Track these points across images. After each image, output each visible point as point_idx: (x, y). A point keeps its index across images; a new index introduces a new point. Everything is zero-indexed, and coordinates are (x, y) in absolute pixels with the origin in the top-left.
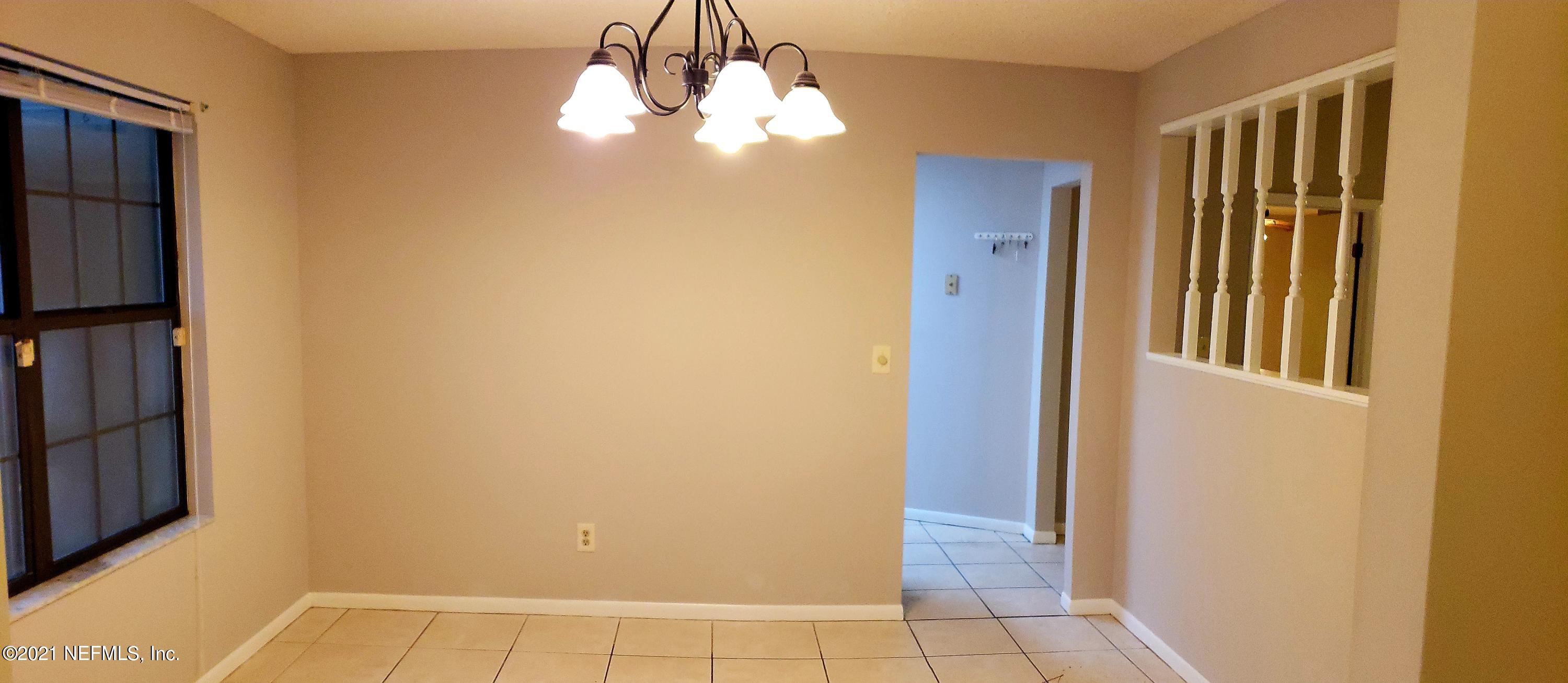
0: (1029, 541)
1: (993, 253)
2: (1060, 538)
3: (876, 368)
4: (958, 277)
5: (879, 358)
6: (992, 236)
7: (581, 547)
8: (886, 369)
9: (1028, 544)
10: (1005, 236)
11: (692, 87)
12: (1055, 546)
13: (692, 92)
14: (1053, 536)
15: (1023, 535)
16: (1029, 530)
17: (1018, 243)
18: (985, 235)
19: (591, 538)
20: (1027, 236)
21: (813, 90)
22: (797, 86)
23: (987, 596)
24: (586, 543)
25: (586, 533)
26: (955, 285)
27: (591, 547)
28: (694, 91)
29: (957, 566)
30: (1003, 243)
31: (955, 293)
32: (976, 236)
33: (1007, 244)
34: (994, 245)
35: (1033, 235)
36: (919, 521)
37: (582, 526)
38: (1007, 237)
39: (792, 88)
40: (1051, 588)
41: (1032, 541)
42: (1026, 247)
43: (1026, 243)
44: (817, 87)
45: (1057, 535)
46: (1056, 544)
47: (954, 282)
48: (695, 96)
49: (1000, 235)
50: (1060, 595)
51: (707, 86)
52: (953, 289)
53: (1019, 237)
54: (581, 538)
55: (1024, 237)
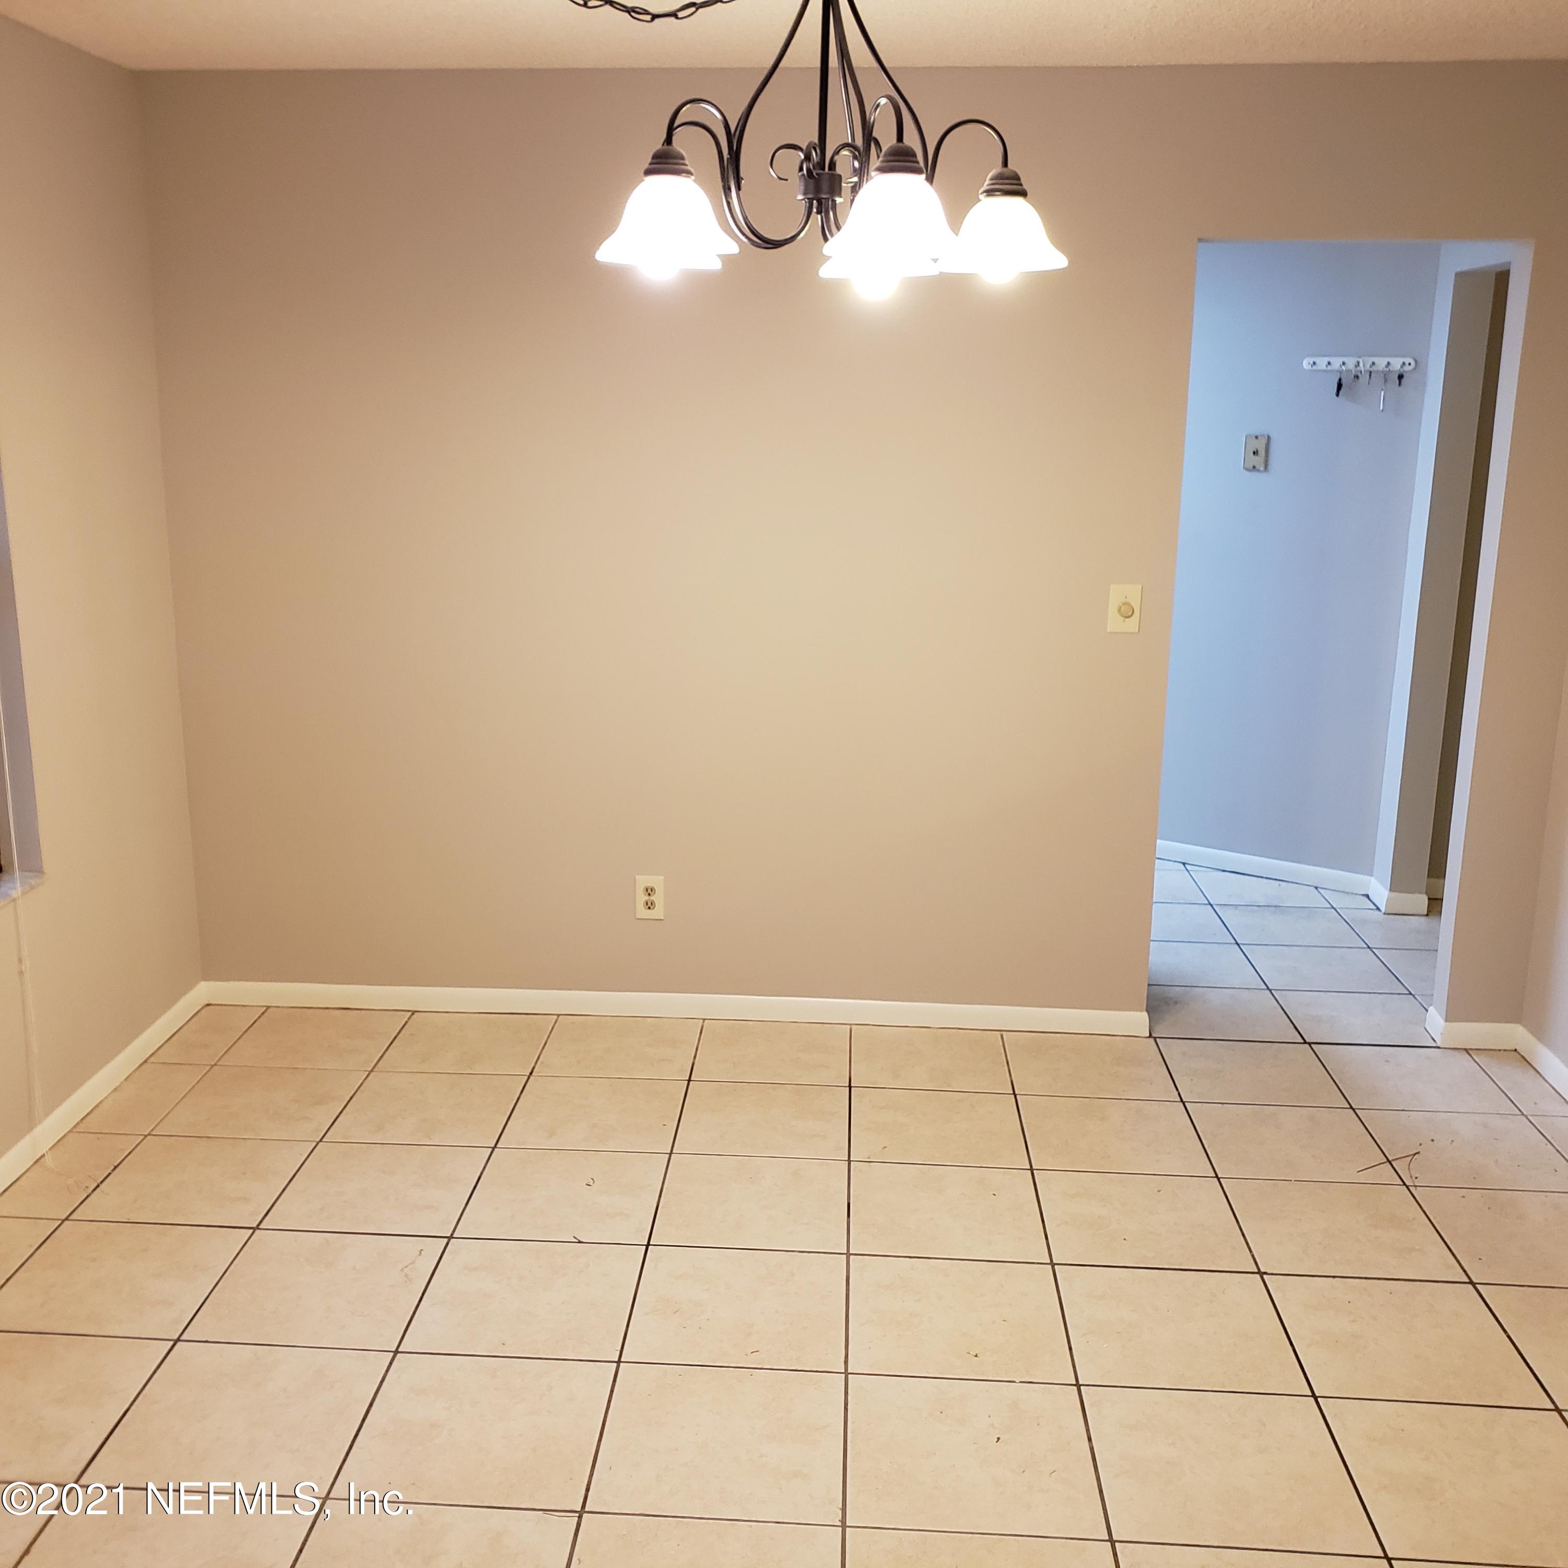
0: (1378, 909)
1: (1338, 395)
2: (1435, 904)
3: (1115, 623)
4: (1269, 438)
5: (1119, 610)
6: (1336, 362)
7: (643, 912)
8: (1132, 625)
9: (1377, 912)
10: (1361, 365)
11: (815, 202)
12: (1423, 919)
13: (815, 210)
14: (1421, 902)
15: (1367, 896)
16: (1380, 891)
17: (1386, 376)
18: (1322, 363)
19: (658, 898)
20: (1404, 364)
21: (1019, 200)
22: (988, 195)
23: (1294, 1003)
24: (650, 906)
25: (649, 891)
26: (1262, 452)
27: (658, 912)
28: (817, 209)
29: (1241, 946)
30: (1357, 377)
31: (1262, 469)
32: (1306, 364)
33: (1364, 379)
34: (1340, 380)
35: (1416, 361)
36: (1184, 864)
37: (643, 881)
38: (1365, 364)
39: (981, 197)
40: (1411, 996)
41: (1383, 909)
42: (1400, 384)
43: (1401, 377)
44: (1023, 194)
45: (1429, 899)
46: (1427, 915)
47: (1261, 445)
48: (819, 216)
49: (1351, 362)
50: (1427, 1011)
51: (839, 200)
52: (1258, 461)
53: (1389, 363)
54: (642, 898)
55: (1396, 363)
